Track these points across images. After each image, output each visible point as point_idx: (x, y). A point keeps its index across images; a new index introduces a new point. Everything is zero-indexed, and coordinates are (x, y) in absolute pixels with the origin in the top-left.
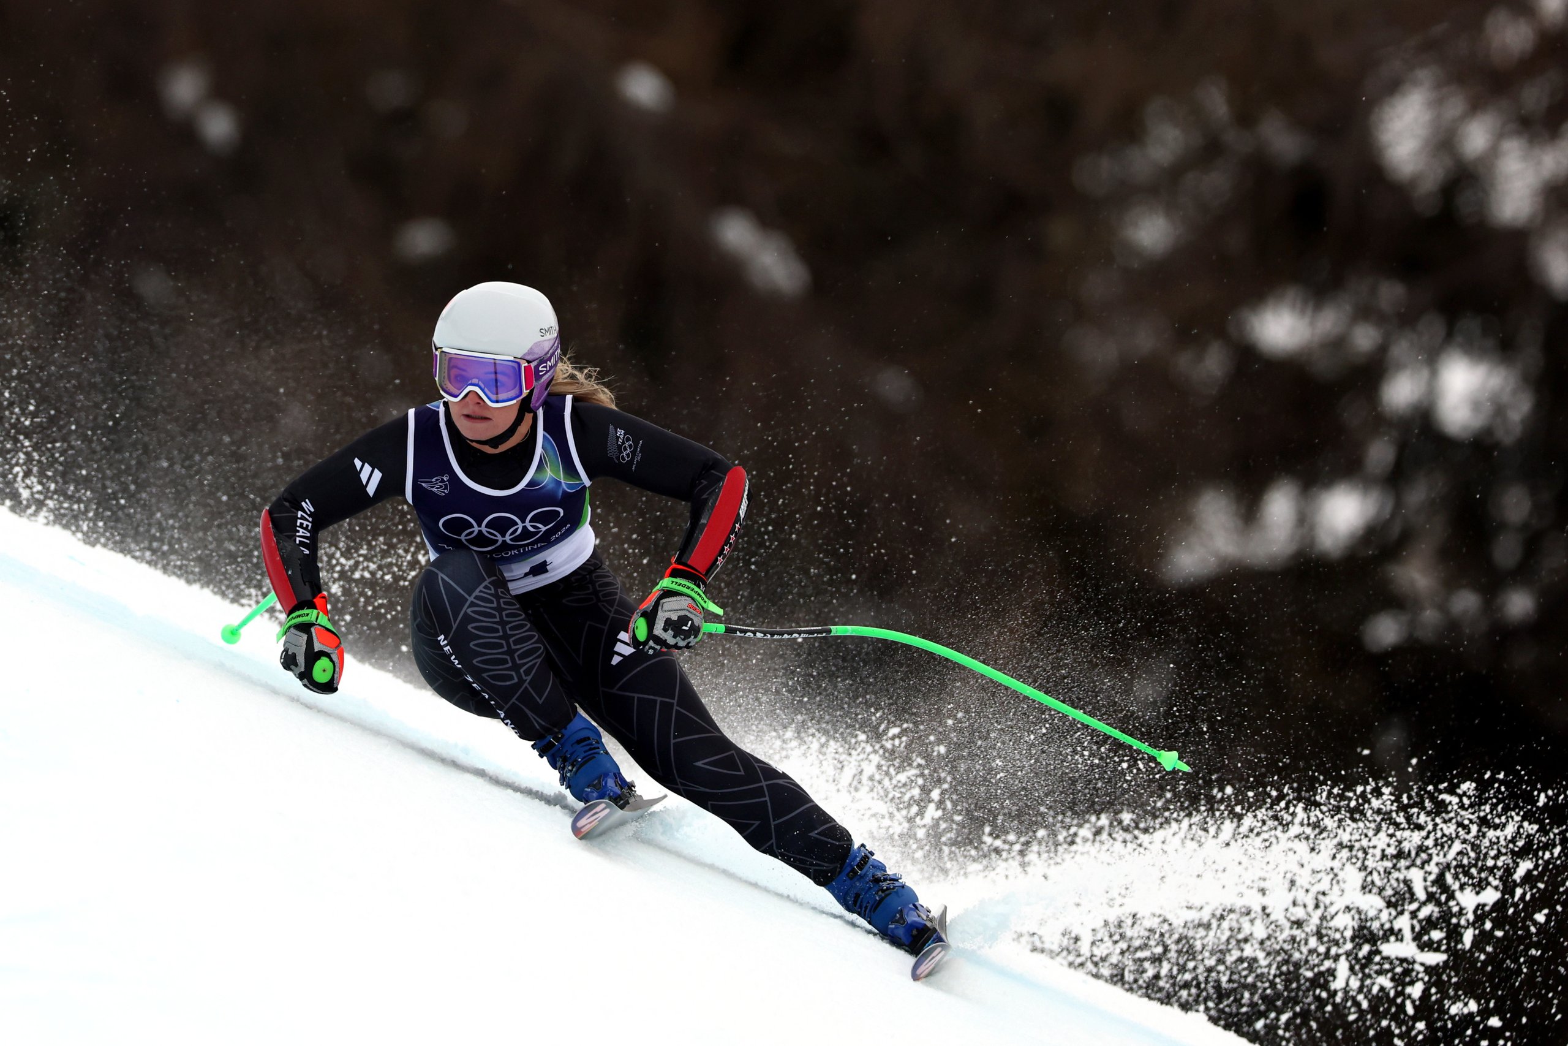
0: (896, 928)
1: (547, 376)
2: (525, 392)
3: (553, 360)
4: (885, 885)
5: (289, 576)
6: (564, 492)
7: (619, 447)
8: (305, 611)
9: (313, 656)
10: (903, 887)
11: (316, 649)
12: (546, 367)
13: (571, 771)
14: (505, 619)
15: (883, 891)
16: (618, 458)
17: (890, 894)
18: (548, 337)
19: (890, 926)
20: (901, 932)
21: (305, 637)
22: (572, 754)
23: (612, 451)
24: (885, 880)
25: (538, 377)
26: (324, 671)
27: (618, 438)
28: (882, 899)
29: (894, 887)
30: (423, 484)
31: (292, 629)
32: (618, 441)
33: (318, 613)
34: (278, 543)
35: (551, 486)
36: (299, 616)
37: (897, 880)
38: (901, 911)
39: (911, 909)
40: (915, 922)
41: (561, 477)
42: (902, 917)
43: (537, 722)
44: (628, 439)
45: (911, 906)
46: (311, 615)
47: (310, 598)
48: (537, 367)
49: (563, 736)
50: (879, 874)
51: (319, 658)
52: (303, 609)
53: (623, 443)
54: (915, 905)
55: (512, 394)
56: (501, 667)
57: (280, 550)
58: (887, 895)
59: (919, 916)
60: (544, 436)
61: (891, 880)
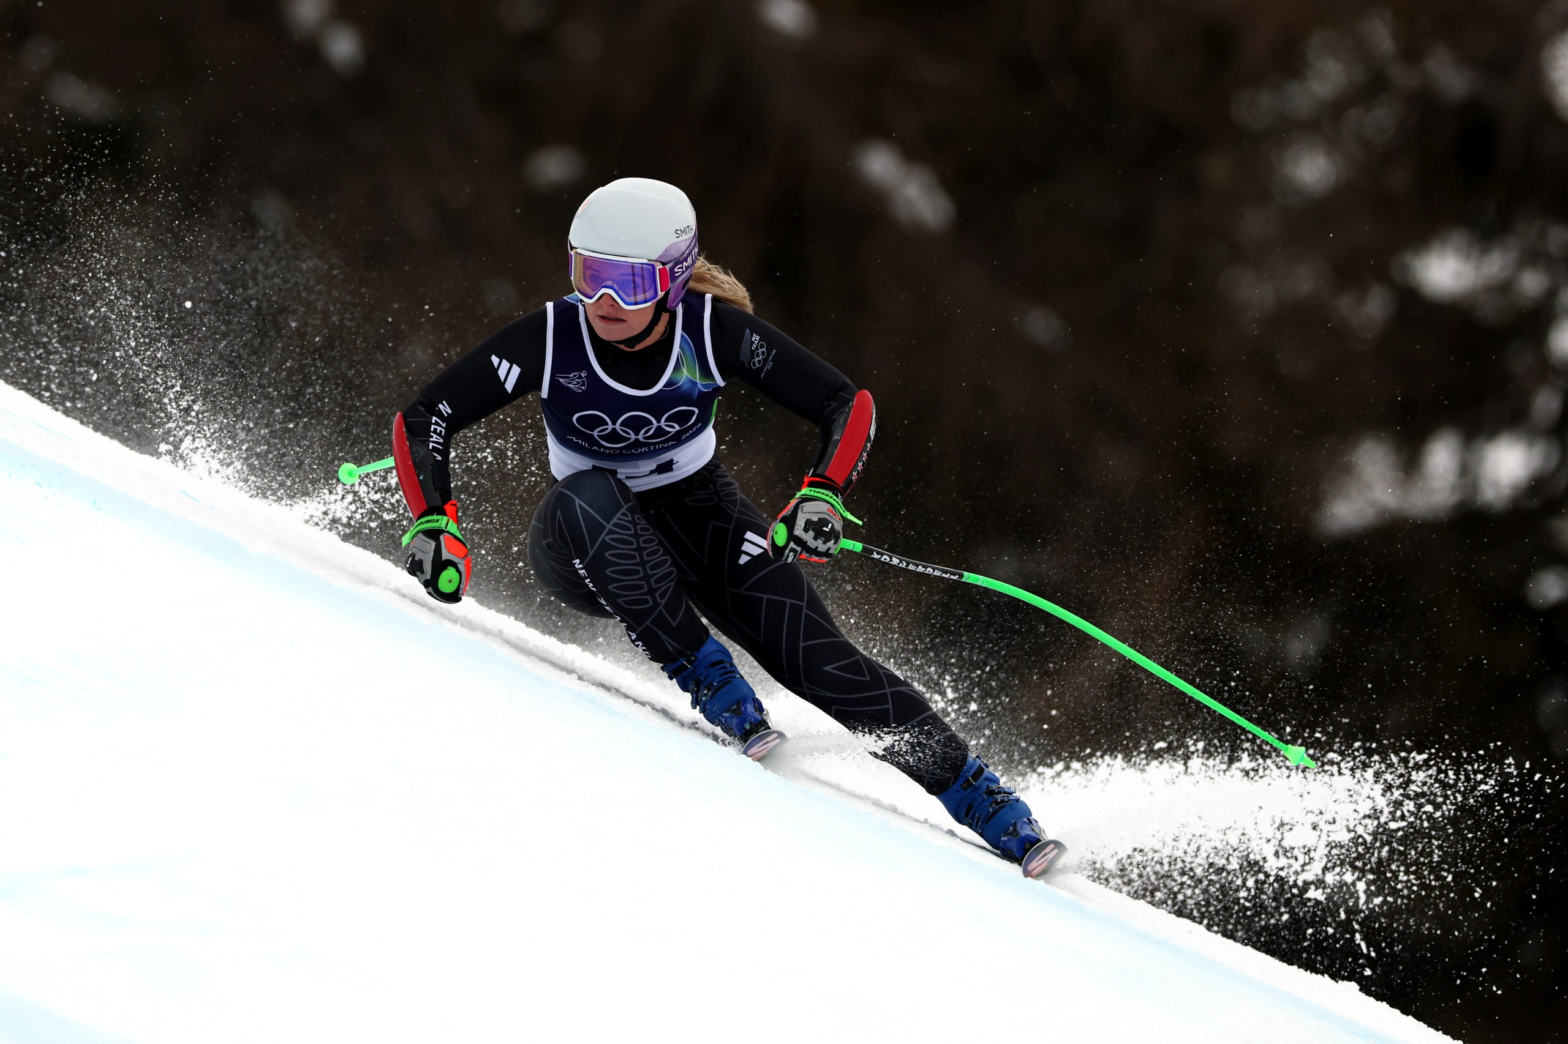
0: (1009, 840)
1: (683, 276)
2: (661, 294)
3: (689, 260)
4: (999, 798)
5: (420, 481)
6: (700, 391)
7: (752, 352)
8: (435, 517)
9: (440, 565)
10: (1018, 800)
11: (444, 558)
12: (682, 268)
13: (706, 695)
14: (642, 545)
15: (997, 803)
16: (749, 363)
17: (1004, 806)
18: (684, 237)
19: (1003, 839)
20: (1013, 846)
21: (433, 544)
22: (706, 677)
23: (744, 356)
24: (999, 793)
25: (674, 278)
26: (450, 581)
27: (753, 343)
28: (995, 812)
29: (1009, 800)
30: (561, 380)
31: (420, 535)
32: (752, 346)
33: (448, 520)
34: (411, 447)
35: (686, 386)
36: (428, 521)
37: (1011, 794)
38: (1015, 824)
39: (1025, 822)
40: (1029, 835)
41: (698, 378)
42: (1015, 830)
43: (671, 645)
44: (762, 346)
45: (1025, 820)
46: (442, 522)
47: (439, 504)
48: (672, 269)
49: (696, 659)
50: (994, 786)
51: (445, 568)
52: (433, 515)
53: (757, 349)
54: (1028, 819)
55: (649, 294)
56: (635, 593)
57: (412, 454)
58: (1001, 808)
59: (1033, 830)
60: (682, 335)
61: (1005, 793)
